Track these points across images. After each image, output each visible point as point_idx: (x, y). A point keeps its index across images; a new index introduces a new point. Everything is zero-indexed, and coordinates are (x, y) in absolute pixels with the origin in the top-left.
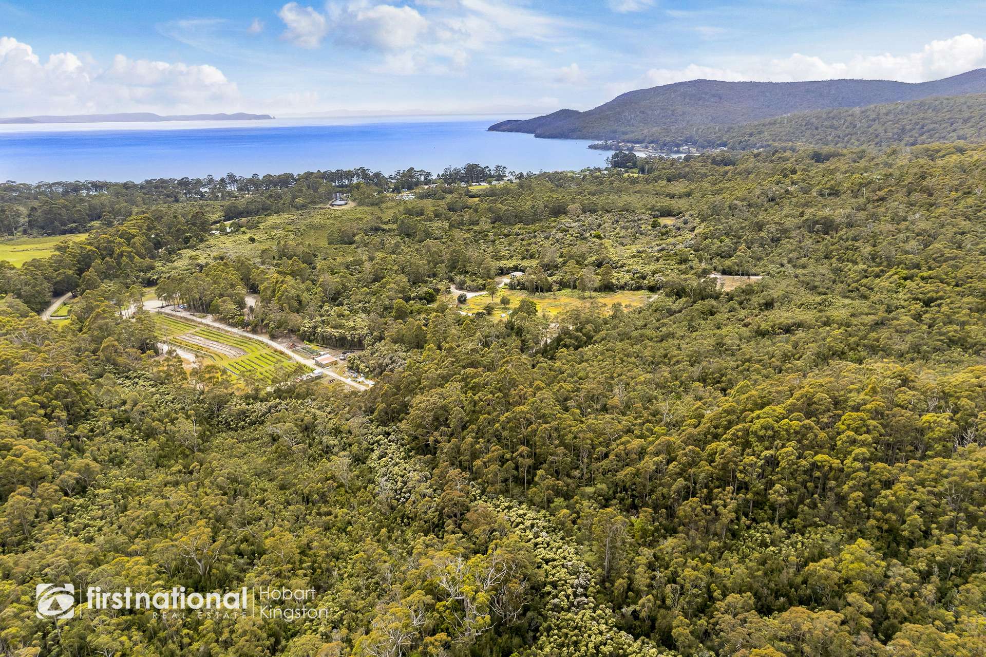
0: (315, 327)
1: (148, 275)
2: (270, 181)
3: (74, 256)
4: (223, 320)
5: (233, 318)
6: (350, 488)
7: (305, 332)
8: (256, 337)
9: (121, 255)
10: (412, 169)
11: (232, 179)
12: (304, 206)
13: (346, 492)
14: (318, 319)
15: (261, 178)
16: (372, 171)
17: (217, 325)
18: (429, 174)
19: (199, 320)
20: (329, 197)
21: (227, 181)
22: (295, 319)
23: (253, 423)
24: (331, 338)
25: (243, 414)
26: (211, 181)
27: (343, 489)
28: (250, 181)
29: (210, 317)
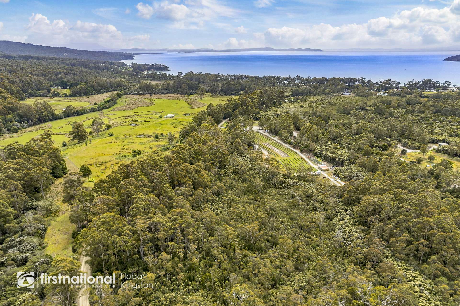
0: (322, 151)
1: (257, 116)
2: (315, 80)
3: (233, 104)
4: (282, 140)
5: (286, 140)
6: (322, 229)
7: (317, 152)
8: (294, 150)
9: (249, 106)
10: (390, 80)
11: (299, 78)
12: (328, 94)
13: (320, 231)
14: (324, 147)
15: (311, 78)
16: (367, 79)
17: (279, 141)
18: (399, 83)
19: (273, 138)
20: (342, 90)
21: (296, 79)
22: (314, 145)
23: (285, 187)
24: (328, 158)
25: (282, 182)
26: (289, 78)
27: (319, 229)
28: (306, 80)
29: (277, 137)
